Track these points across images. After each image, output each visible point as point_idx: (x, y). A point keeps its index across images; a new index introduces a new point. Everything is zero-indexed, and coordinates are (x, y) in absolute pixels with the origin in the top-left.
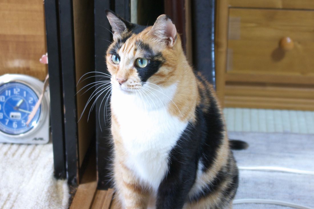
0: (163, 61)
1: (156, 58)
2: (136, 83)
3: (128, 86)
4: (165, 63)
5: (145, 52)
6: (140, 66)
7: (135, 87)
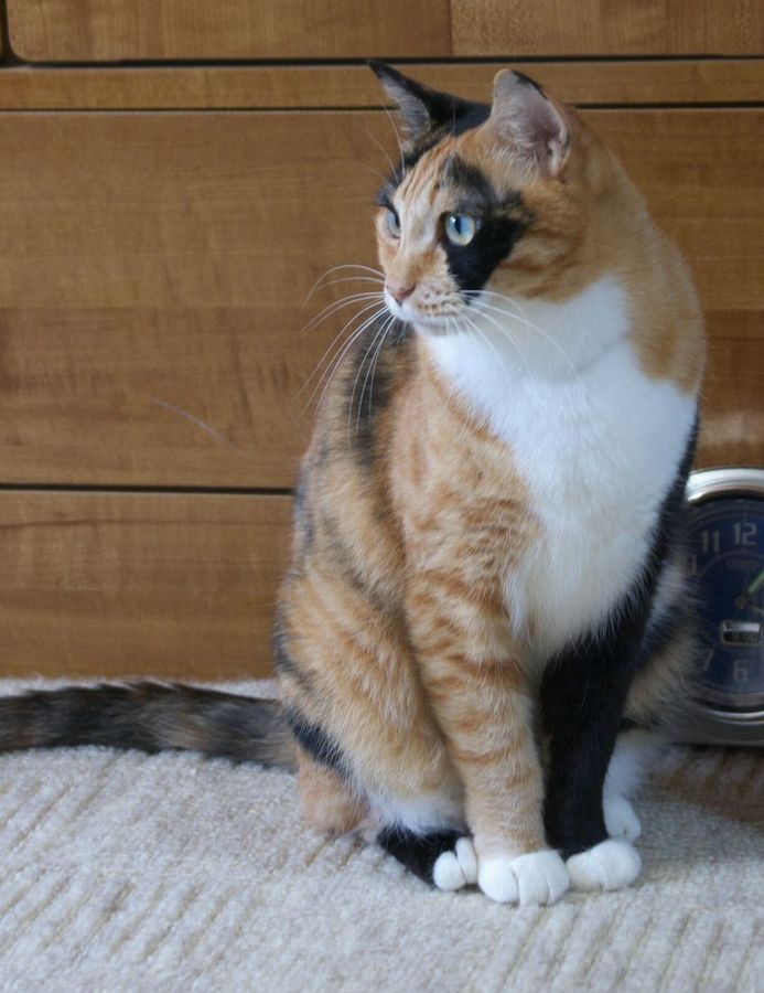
0: (526, 219)
1: (499, 213)
2: (443, 297)
3: (420, 306)
4: (535, 228)
5: (463, 194)
6: (454, 238)
7: (440, 310)
